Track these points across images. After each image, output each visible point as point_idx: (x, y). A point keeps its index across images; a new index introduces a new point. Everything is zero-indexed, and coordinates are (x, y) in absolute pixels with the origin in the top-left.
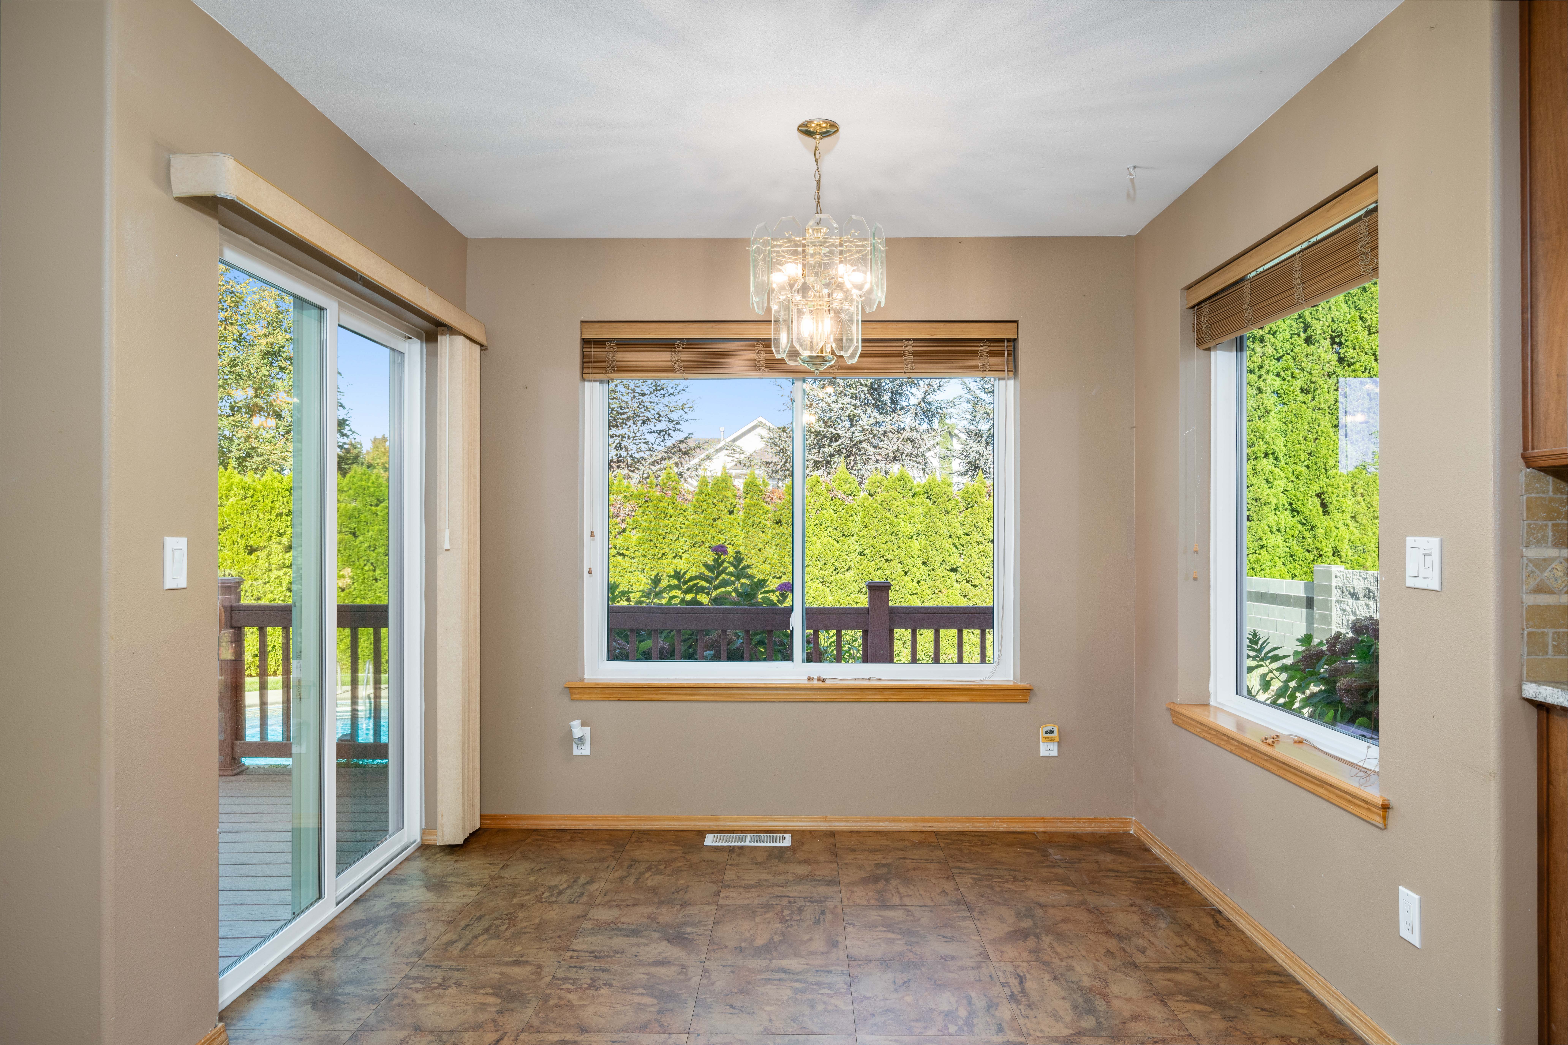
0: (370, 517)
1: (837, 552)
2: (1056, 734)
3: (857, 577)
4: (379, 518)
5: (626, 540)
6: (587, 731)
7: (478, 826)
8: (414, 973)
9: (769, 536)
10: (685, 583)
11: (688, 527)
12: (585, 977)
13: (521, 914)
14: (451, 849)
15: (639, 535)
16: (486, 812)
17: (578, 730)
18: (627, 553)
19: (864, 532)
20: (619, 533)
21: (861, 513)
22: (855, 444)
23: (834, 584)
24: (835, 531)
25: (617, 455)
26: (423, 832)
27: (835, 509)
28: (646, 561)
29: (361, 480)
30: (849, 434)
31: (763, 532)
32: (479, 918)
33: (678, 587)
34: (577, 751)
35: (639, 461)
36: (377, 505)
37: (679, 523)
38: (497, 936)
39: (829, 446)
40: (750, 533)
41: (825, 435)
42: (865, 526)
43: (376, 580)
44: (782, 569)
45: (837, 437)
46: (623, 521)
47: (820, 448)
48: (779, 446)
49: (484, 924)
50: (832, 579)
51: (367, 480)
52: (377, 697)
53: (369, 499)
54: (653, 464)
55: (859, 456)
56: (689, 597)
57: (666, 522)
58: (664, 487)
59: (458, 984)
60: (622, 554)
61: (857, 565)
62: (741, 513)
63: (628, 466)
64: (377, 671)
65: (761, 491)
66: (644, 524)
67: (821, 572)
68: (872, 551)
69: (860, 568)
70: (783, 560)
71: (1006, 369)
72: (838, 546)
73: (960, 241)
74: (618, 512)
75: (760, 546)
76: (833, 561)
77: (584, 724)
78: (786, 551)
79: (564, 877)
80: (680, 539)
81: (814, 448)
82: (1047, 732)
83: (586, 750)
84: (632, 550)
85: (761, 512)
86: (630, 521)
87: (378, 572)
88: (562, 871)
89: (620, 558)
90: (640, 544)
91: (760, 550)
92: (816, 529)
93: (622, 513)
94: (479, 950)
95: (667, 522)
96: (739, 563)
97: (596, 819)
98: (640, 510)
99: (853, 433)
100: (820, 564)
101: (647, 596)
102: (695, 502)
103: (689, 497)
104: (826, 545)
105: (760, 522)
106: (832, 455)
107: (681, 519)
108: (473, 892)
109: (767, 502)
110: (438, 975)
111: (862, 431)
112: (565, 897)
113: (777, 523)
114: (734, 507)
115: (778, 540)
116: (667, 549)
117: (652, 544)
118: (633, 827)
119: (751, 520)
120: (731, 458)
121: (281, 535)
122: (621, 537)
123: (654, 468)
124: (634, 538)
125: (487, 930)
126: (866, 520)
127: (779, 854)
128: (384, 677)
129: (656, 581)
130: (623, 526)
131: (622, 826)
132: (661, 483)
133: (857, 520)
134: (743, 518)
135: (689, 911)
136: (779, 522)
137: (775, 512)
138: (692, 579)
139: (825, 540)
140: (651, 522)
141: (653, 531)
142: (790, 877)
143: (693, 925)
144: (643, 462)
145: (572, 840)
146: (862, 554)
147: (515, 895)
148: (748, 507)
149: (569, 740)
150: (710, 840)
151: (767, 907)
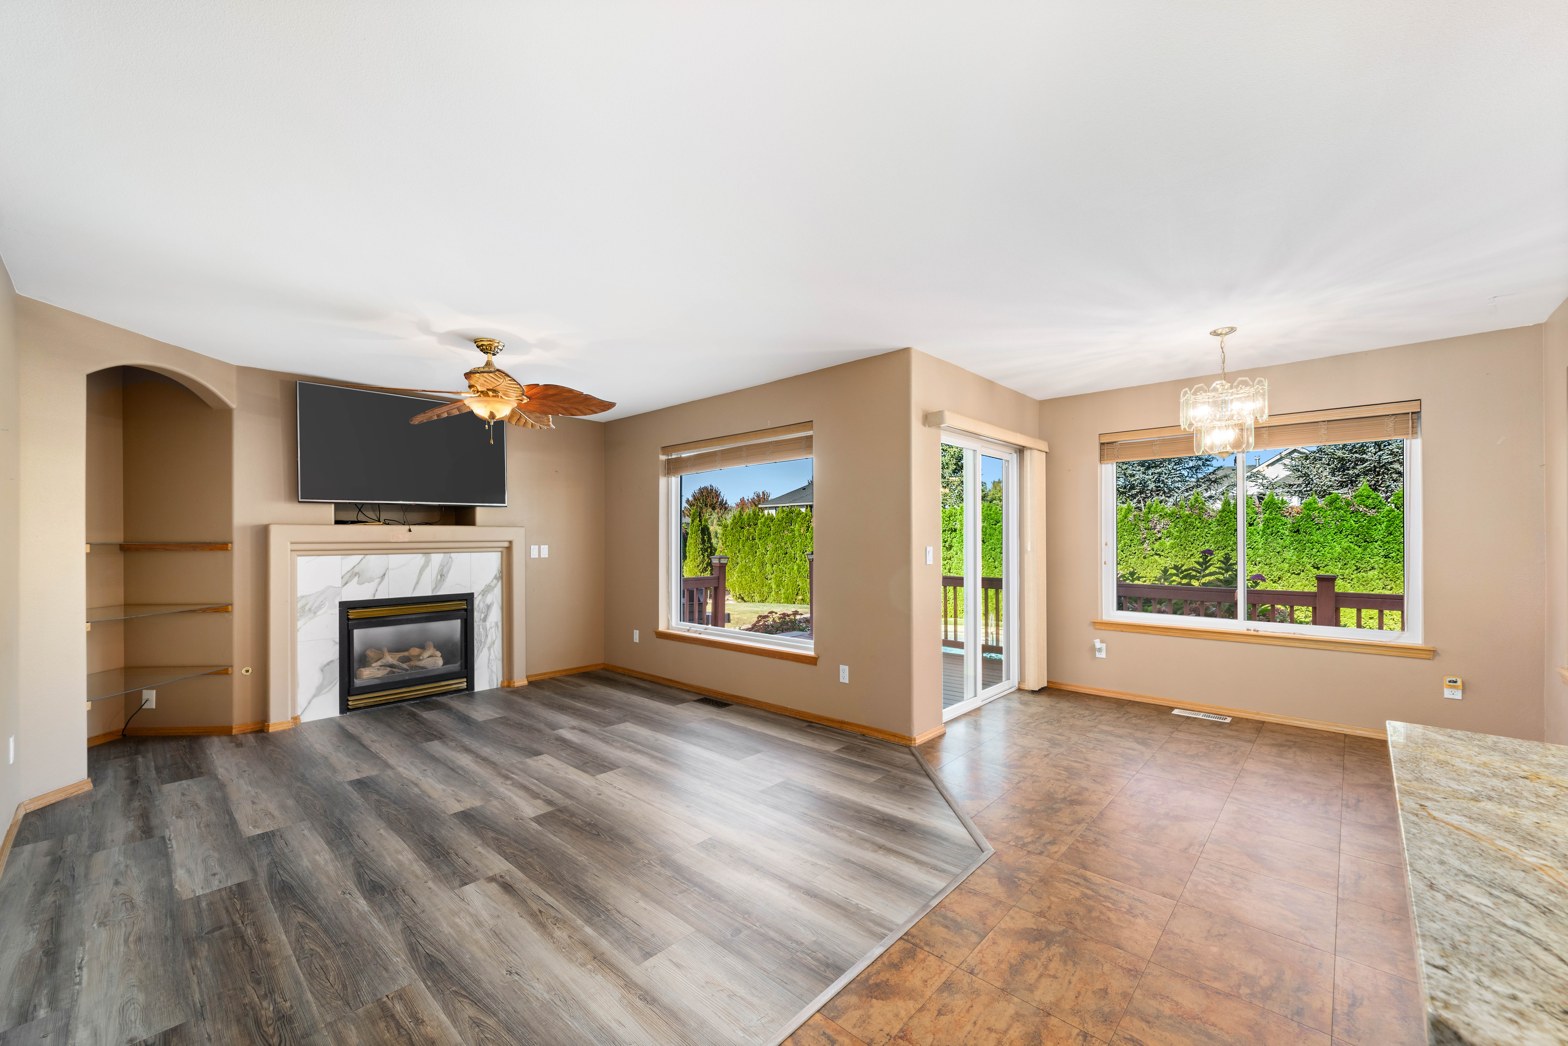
0: (992, 531)
1: (1359, 556)
2: (1459, 683)
3: (1381, 576)
4: (997, 532)
5: (1161, 545)
6: (1104, 646)
7: (1046, 685)
8: (1014, 728)
9: (1288, 542)
10: (1182, 572)
11: (1212, 536)
12: (1091, 746)
13: (1063, 720)
14: (1033, 692)
15: (1172, 541)
16: (1050, 680)
17: (1098, 644)
18: (1163, 553)
19: (1390, 538)
20: (1156, 540)
21: (1385, 523)
22: (1384, 465)
23: (1355, 580)
24: (1356, 538)
25: (1155, 486)
26: (1019, 683)
27: (1356, 520)
28: (1177, 559)
29: (987, 510)
30: (1376, 457)
31: (1282, 539)
32: (1044, 718)
33: (1177, 575)
34: (1098, 655)
35: (1173, 490)
36: (995, 525)
37: (1205, 532)
38: (1051, 724)
39: (1354, 468)
40: (1269, 540)
41: (1349, 461)
42: (1391, 534)
43: (996, 568)
44: (1300, 567)
45: (1363, 461)
46: (1159, 532)
47: (1344, 471)
48: (1301, 472)
49: (1046, 720)
50: (1353, 576)
51: (990, 510)
52: (997, 634)
53: (992, 521)
54: (1187, 490)
55: (1387, 474)
56: (1184, 581)
57: (1193, 532)
58: (1192, 507)
59: (1033, 735)
60: (1159, 554)
61: (1381, 566)
62: (1261, 525)
63: (1164, 493)
64: (998, 619)
65: (1280, 508)
66: (1176, 534)
67: (1341, 571)
68: (1398, 555)
69: (1385, 569)
70: (1302, 560)
71: (1410, 432)
72: (1360, 550)
73: (1366, 353)
74: (1155, 526)
75: (1279, 549)
76: (1354, 562)
77: (1102, 642)
78: (1304, 554)
79: (1088, 712)
80: (1206, 544)
81: (1339, 471)
82: (1450, 682)
83: (1103, 655)
84: (1166, 552)
85: (1280, 524)
86: (1165, 531)
87: (996, 563)
88: (1087, 709)
89: (1157, 557)
90: (1172, 548)
91: (1278, 552)
92: (1335, 537)
93: (1158, 527)
94: (1042, 728)
95: (1195, 532)
96: (1228, 561)
97: (1109, 692)
98: (1173, 524)
99: (1380, 456)
100: (1340, 565)
101: (1159, 580)
102: (1218, 518)
103: (1212, 513)
104: (1346, 549)
105: (1279, 532)
106: (1358, 476)
107: (1206, 530)
108: (1042, 709)
109: (1285, 516)
110: (1025, 731)
111: (1391, 454)
112: (1086, 719)
113: (1295, 532)
114: (1254, 520)
115: (1295, 544)
116: (1194, 551)
117: (1182, 547)
118: (1131, 699)
119: (1270, 530)
120: (1255, 483)
121: (945, 542)
122: (1157, 543)
123: (1186, 494)
124: (1168, 544)
125: (1047, 722)
126: (1392, 529)
127: (1221, 725)
128: (1000, 623)
129: (1165, 571)
130: (1159, 535)
131: (1124, 698)
132: (1190, 505)
133: (1381, 529)
134: (1262, 528)
135: (1152, 735)
136: (1298, 531)
137: (1294, 523)
138: (1186, 570)
139: (1345, 544)
140: (1181, 532)
141: (1183, 539)
142: (1221, 735)
143: (1153, 740)
144: (1177, 490)
145: (1095, 699)
146: (1386, 557)
147: (1061, 713)
148: (1267, 520)
149: (1093, 649)
150: (1175, 712)
151: (1201, 743)
